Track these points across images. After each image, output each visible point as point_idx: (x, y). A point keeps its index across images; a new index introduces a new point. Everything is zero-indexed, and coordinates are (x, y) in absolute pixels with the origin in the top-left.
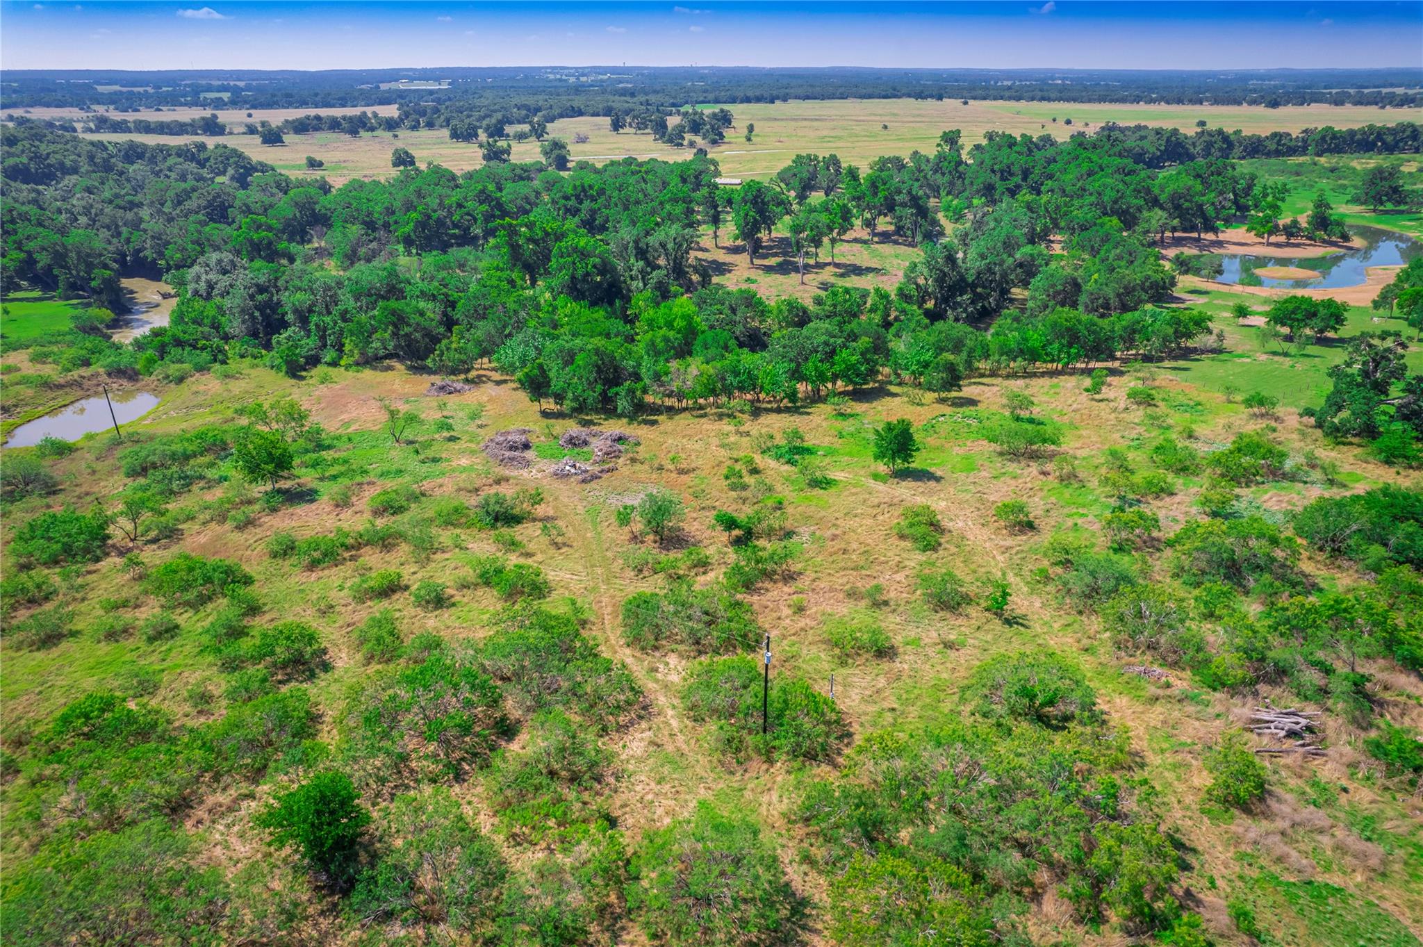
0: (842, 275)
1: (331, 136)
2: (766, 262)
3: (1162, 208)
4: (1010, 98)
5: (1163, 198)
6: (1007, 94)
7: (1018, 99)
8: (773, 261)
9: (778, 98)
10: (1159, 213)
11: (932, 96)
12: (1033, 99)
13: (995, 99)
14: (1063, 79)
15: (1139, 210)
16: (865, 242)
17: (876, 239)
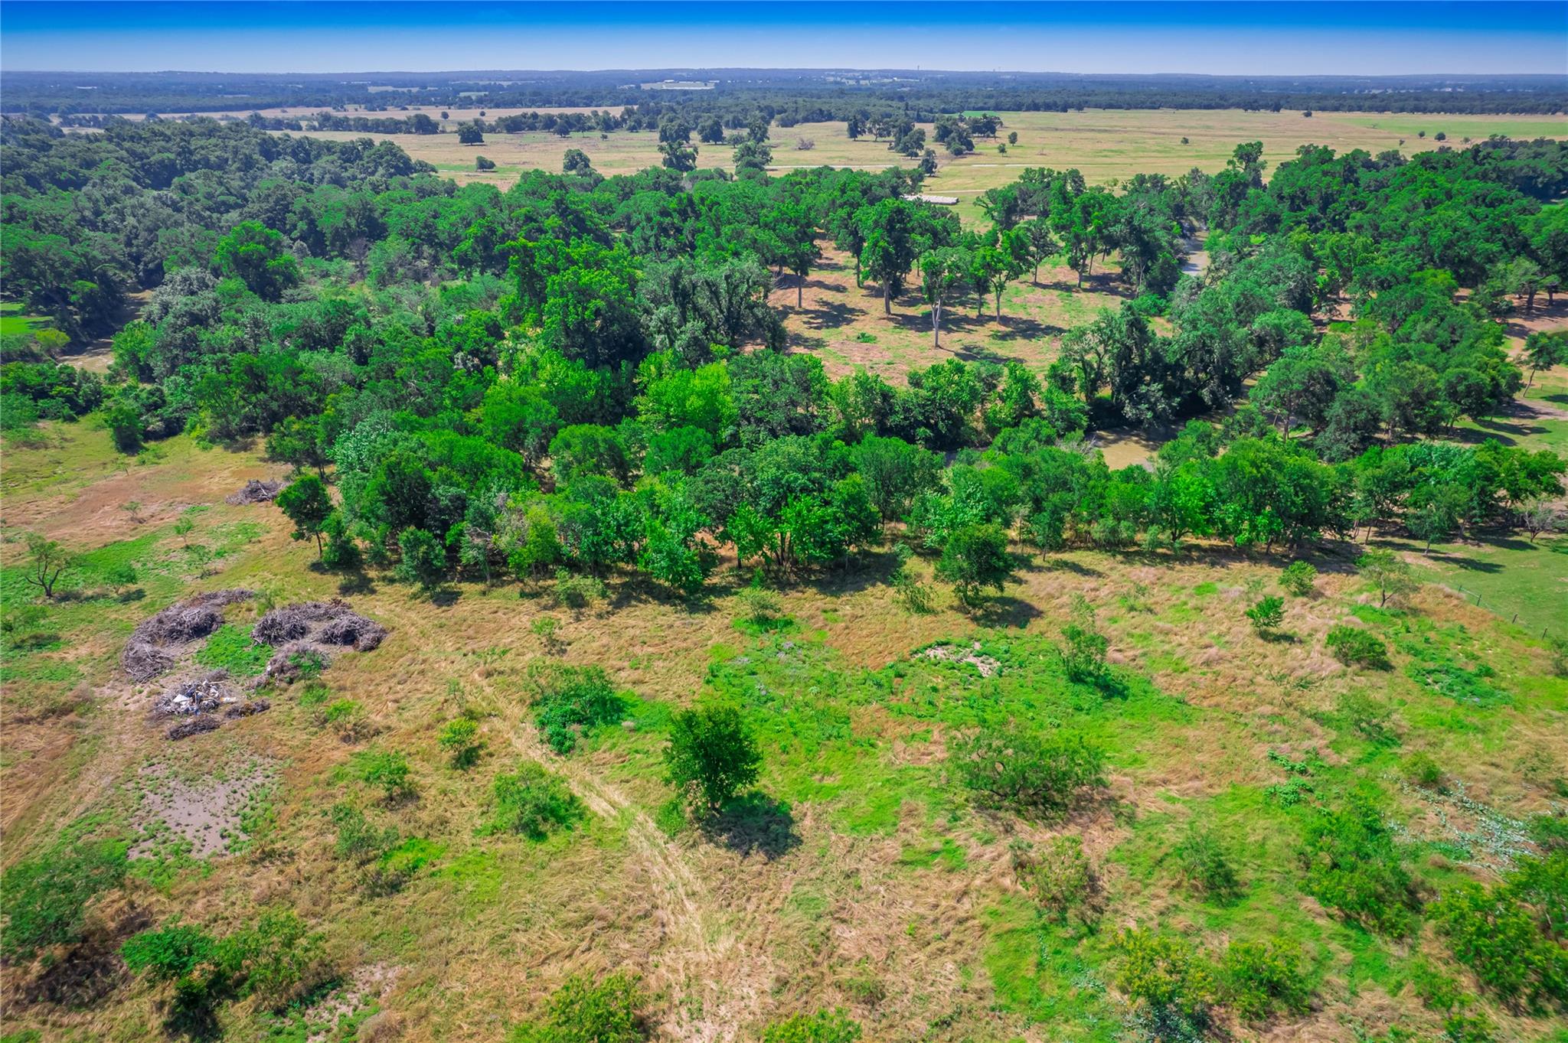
0: (1004, 337)
1: (540, 135)
2: (910, 311)
3: (1532, 255)
4: (1371, 109)
5: (1536, 242)
6: (1367, 104)
7: (1382, 109)
8: (919, 311)
9: (1071, 106)
10: (1526, 264)
11: (1266, 107)
12: (1402, 110)
13: (1351, 109)
14: (1454, 87)
15: (1491, 259)
16: (1068, 288)
17: (1086, 285)
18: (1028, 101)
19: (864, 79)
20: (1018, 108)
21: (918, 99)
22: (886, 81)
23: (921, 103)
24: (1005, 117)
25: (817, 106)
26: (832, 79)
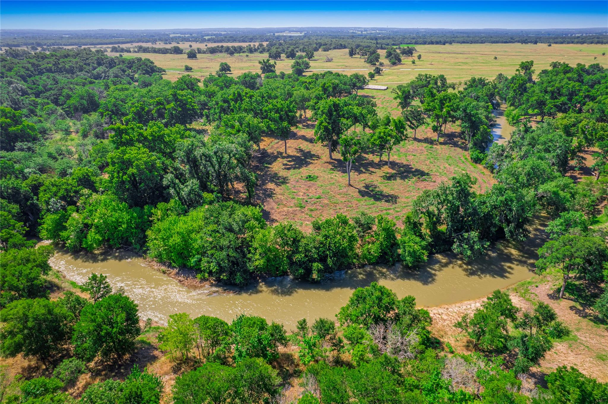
1: (222, 55)
4: (577, 43)
9: (447, 43)
11: (531, 42)
13: (568, 43)
16: (431, 142)
17: (441, 140)
18: (429, 40)
19: (365, 31)
20: (425, 43)
21: (384, 39)
22: (373, 32)
23: (384, 41)
24: (418, 47)
25: (340, 42)
26: (352, 31)
